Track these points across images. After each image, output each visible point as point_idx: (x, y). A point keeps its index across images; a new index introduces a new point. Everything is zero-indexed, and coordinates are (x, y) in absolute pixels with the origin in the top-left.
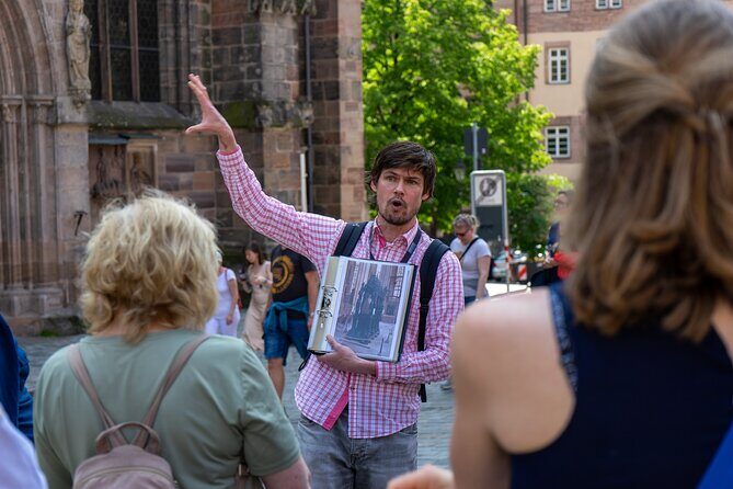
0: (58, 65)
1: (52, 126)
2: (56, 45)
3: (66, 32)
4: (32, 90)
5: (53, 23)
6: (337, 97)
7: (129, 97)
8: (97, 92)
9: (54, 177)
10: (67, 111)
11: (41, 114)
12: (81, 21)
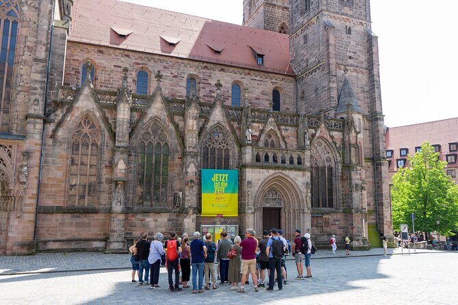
0: (305, 202)
1: (304, 213)
2: (305, 199)
3: (307, 196)
4: (300, 207)
5: (304, 195)
6: (382, 205)
7: (325, 206)
8: (312, 206)
9: (304, 222)
10: (306, 210)
11: (301, 211)
12: (310, 194)
